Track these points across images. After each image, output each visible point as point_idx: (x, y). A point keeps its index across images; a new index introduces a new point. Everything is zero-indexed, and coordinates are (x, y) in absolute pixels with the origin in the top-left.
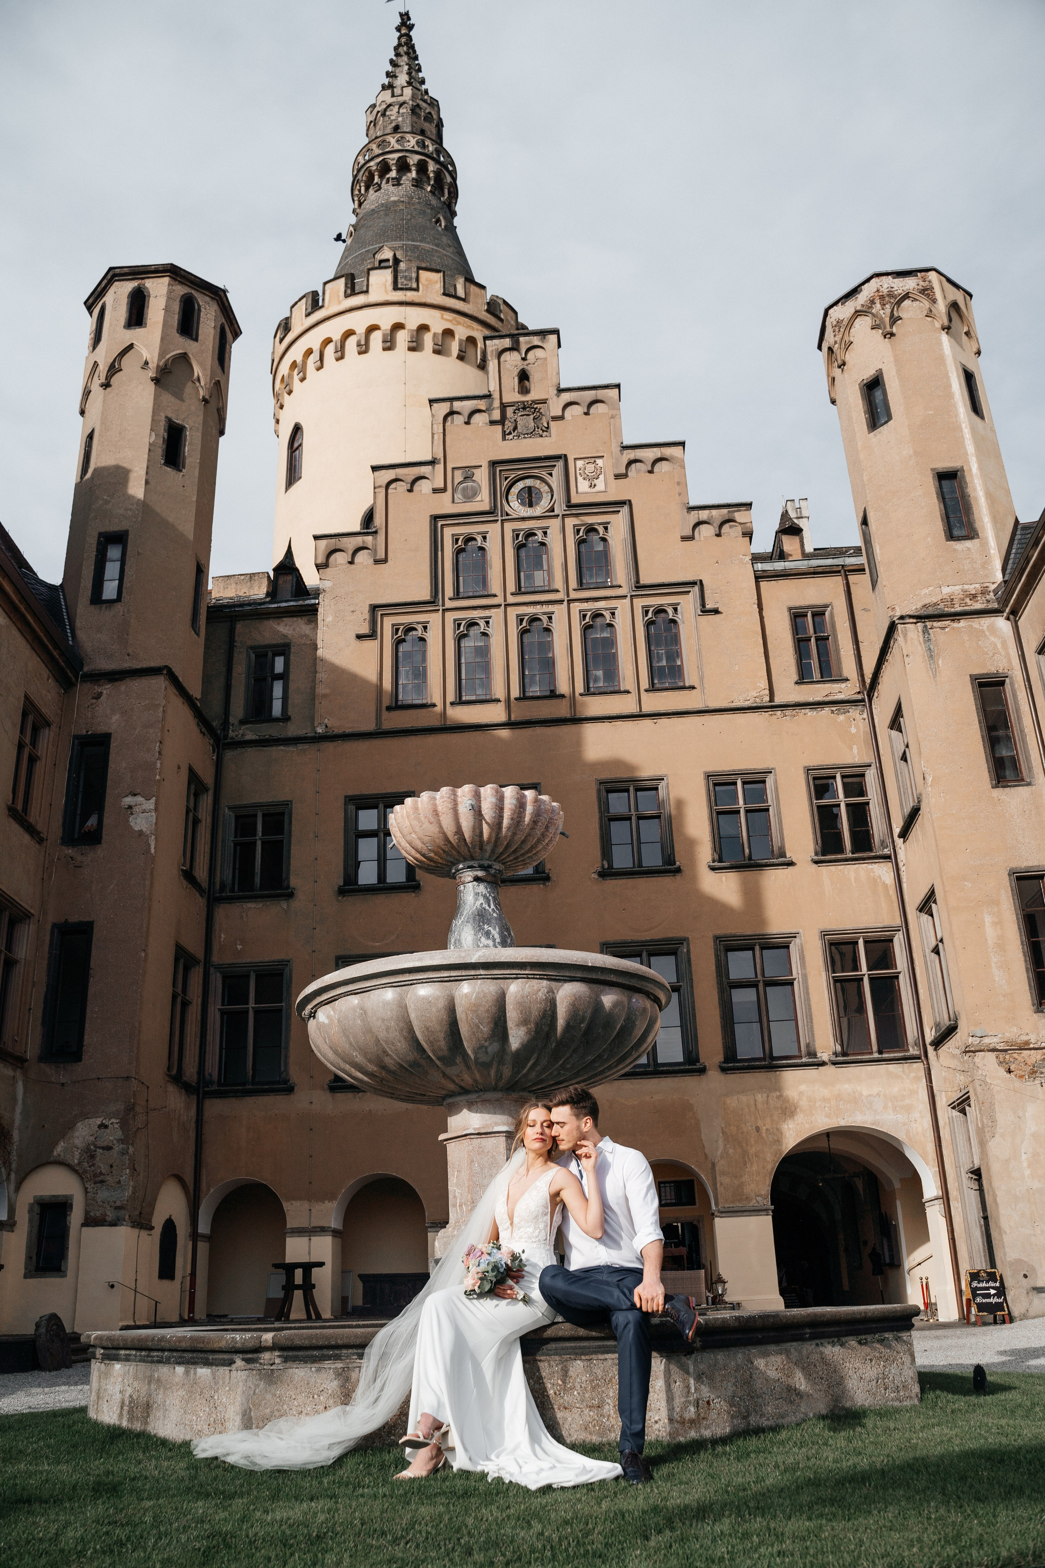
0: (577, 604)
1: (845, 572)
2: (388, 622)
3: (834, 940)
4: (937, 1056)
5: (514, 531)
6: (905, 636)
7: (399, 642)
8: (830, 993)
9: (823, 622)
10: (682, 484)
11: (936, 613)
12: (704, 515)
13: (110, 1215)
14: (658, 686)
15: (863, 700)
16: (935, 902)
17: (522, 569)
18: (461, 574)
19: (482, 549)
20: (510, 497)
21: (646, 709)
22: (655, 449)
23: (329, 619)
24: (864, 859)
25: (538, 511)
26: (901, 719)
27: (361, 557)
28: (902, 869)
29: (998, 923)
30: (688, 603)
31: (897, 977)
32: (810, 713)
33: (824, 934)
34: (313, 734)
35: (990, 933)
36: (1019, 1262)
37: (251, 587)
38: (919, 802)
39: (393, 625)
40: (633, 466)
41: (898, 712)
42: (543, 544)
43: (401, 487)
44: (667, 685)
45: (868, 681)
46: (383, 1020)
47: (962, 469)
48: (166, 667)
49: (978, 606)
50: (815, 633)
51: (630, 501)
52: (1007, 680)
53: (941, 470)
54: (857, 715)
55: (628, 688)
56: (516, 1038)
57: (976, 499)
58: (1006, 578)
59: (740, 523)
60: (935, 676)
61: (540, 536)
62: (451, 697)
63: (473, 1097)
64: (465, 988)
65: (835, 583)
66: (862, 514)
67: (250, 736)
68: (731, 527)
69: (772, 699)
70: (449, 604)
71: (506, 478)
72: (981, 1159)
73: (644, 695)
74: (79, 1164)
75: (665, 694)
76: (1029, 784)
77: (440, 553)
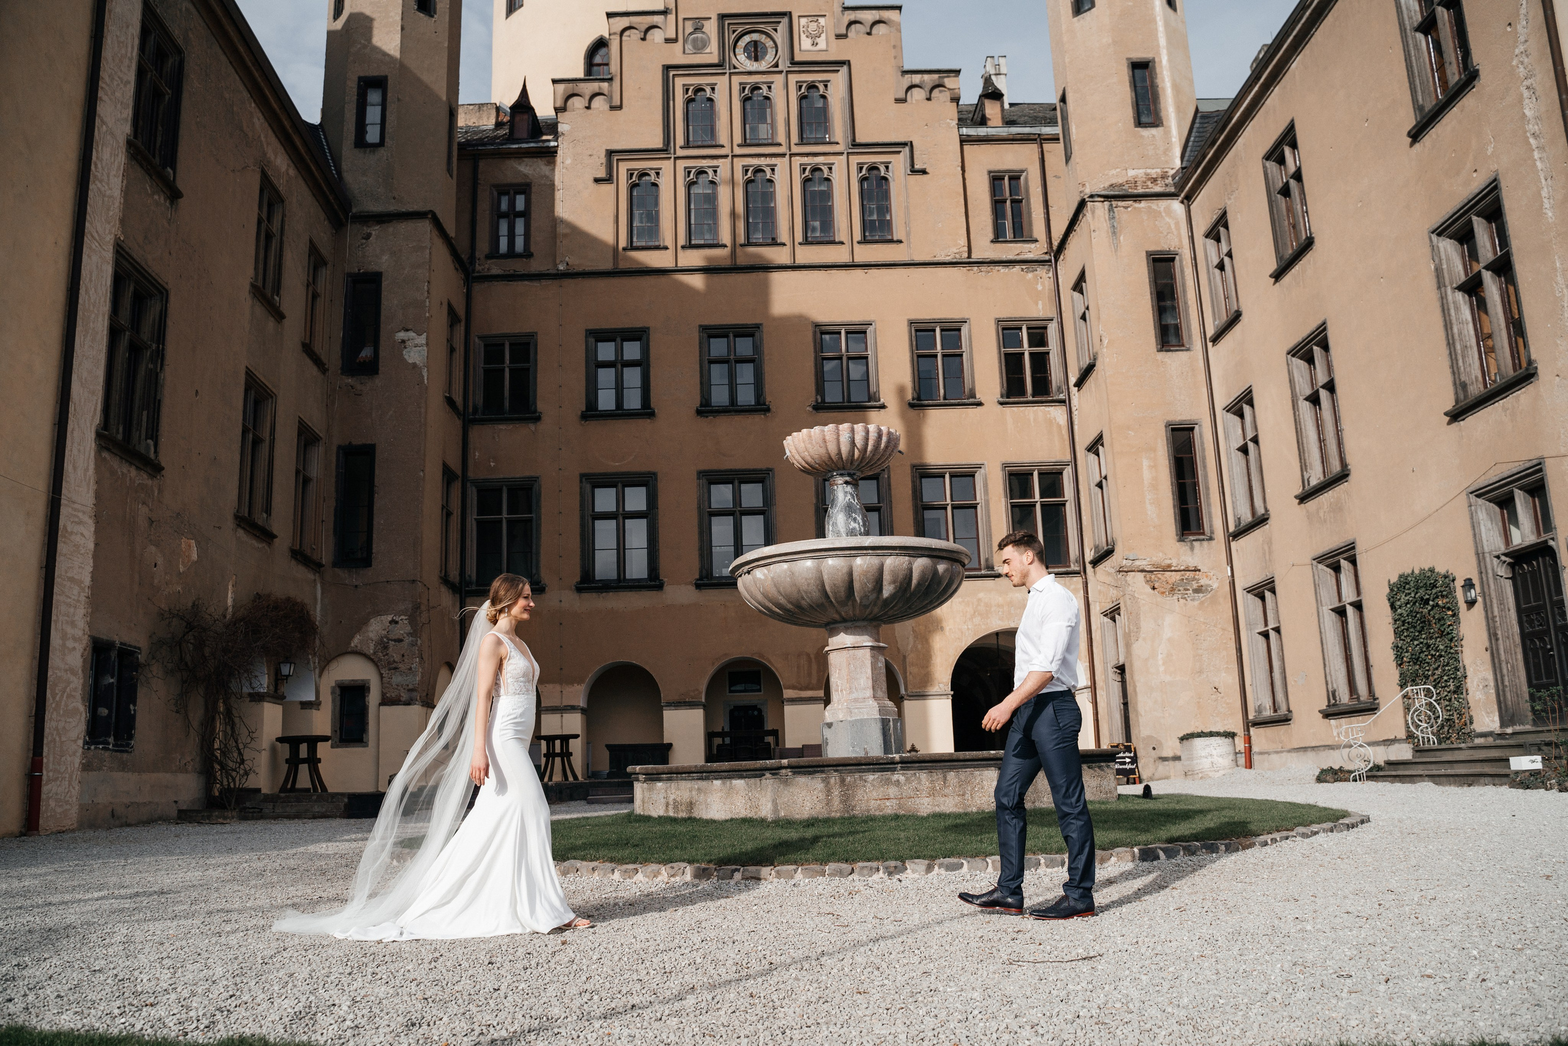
0: (798, 158)
1: (1041, 140)
2: (623, 167)
3: (1013, 471)
4: (1095, 573)
5: (741, 84)
6: (1093, 212)
7: (633, 187)
8: (1007, 516)
9: (1018, 187)
10: (897, 47)
11: (1121, 193)
12: (916, 79)
13: (405, 696)
14: (869, 238)
15: (1050, 261)
16: (1102, 445)
17: (747, 122)
18: (690, 123)
19: (710, 100)
20: (737, 50)
21: (858, 259)
22: (874, 12)
23: (568, 162)
24: (1042, 402)
25: (763, 66)
26: (1084, 284)
27: (598, 102)
28: (1075, 413)
29: (1154, 467)
30: (898, 163)
31: (1064, 505)
32: (1003, 270)
33: (1005, 466)
34: (555, 272)
35: (1147, 475)
36: (1150, 737)
37: (480, 118)
38: (1095, 359)
39: (628, 170)
40: (853, 26)
41: (1082, 277)
42: (767, 98)
43: (635, 35)
44: (877, 238)
45: (1056, 243)
46: (806, 579)
47: (1153, 61)
48: (431, 211)
49: (1158, 189)
50: (1011, 195)
51: (849, 61)
52: (1177, 258)
53: (1135, 60)
54: (1044, 275)
55: (842, 239)
56: (887, 591)
57: (1164, 89)
58: (1184, 165)
59: (949, 89)
60: (1116, 251)
61: (764, 91)
62: (682, 241)
63: (849, 624)
64: (859, 561)
65: (1032, 149)
66: (1060, 93)
67: (495, 271)
68: (941, 92)
69: (969, 257)
70: (680, 152)
71: (734, 32)
72: (1126, 657)
73: (856, 247)
74: (375, 653)
75: (875, 246)
76: (1188, 350)
77: (671, 102)
